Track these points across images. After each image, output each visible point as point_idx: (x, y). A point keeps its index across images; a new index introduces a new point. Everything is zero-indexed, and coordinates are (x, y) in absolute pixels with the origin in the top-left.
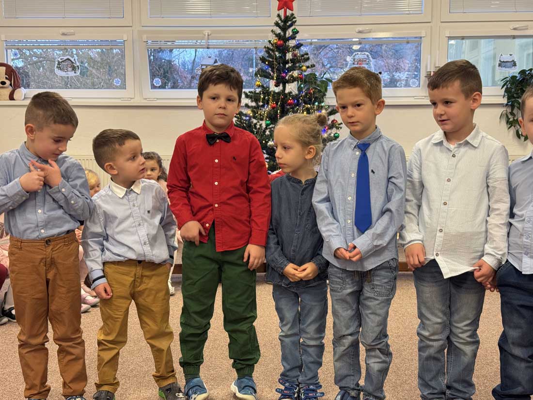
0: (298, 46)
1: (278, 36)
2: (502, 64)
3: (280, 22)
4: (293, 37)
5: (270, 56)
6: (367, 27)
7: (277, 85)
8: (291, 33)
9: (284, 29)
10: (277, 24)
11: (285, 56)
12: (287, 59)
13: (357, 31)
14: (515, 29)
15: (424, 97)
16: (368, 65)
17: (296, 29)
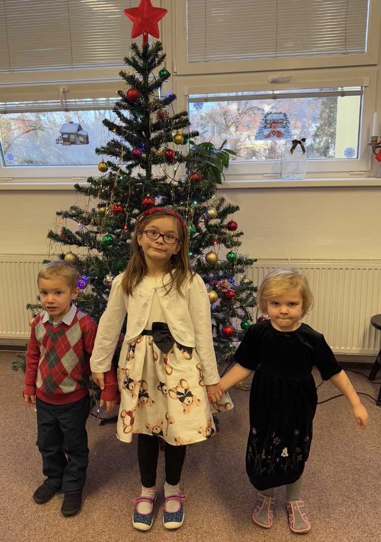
0: (169, 100)
3: (136, 58)
6: (285, 74)
8: (157, 78)
9: (145, 70)
10: (130, 61)
11: (148, 118)
12: (151, 123)
13: (270, 81)
15: (364, 172)
16: (284, 129)
17: (167, 71)
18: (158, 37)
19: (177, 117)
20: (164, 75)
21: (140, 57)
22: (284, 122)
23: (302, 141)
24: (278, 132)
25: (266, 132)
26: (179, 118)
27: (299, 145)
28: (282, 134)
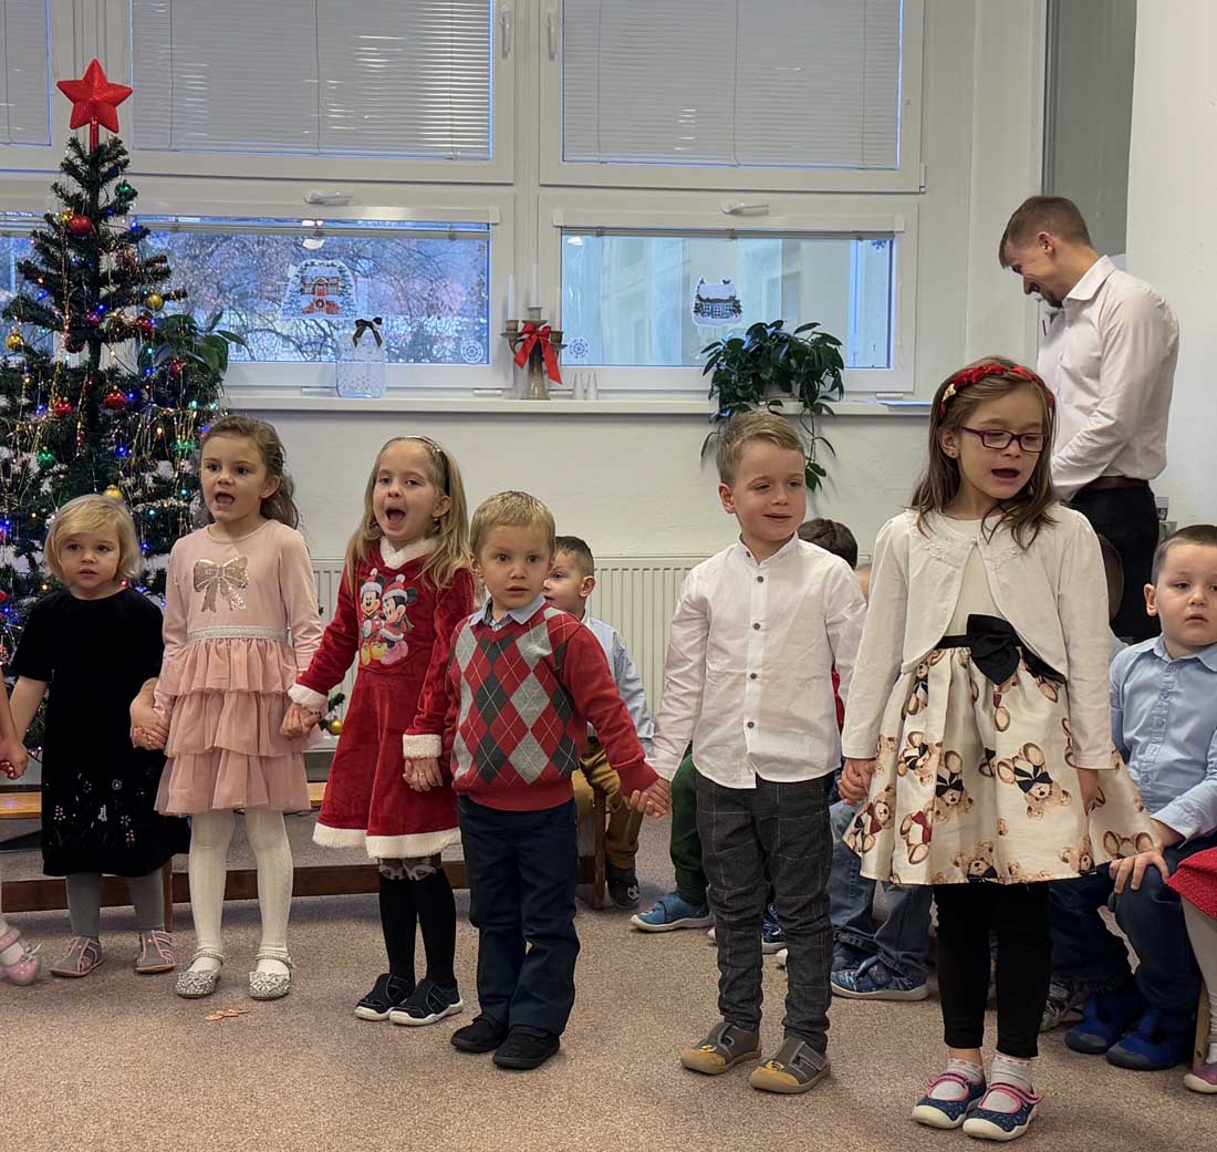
0: (137, 234)
1: (73, 201)
2: (704, 306)
3: (78, 162)
4: (119, 209)
5: (50, 260)
6: (339, 190)
7: (73, 347)
8: (113, 197)
9: (93, 184)
10: (69, 168)
11: (97, 262)
12: (102, 271)
13: (308, 200)
14: (735, 212)
15: (500, 392)
16: (342, 298)
17: (128, 186)
18: (116, 132)
19: (150, 263)
20: (125, 193)
21: (85, 161)
22: (340, 284)
23: (374, 324)
24: (327, 302)
25: (305, 302)
26: (151, 266)
27: (368, 331)
28: (338, 308)
